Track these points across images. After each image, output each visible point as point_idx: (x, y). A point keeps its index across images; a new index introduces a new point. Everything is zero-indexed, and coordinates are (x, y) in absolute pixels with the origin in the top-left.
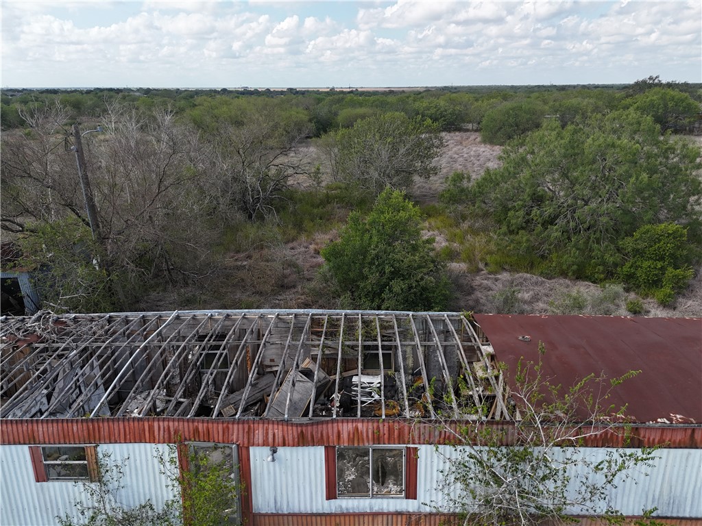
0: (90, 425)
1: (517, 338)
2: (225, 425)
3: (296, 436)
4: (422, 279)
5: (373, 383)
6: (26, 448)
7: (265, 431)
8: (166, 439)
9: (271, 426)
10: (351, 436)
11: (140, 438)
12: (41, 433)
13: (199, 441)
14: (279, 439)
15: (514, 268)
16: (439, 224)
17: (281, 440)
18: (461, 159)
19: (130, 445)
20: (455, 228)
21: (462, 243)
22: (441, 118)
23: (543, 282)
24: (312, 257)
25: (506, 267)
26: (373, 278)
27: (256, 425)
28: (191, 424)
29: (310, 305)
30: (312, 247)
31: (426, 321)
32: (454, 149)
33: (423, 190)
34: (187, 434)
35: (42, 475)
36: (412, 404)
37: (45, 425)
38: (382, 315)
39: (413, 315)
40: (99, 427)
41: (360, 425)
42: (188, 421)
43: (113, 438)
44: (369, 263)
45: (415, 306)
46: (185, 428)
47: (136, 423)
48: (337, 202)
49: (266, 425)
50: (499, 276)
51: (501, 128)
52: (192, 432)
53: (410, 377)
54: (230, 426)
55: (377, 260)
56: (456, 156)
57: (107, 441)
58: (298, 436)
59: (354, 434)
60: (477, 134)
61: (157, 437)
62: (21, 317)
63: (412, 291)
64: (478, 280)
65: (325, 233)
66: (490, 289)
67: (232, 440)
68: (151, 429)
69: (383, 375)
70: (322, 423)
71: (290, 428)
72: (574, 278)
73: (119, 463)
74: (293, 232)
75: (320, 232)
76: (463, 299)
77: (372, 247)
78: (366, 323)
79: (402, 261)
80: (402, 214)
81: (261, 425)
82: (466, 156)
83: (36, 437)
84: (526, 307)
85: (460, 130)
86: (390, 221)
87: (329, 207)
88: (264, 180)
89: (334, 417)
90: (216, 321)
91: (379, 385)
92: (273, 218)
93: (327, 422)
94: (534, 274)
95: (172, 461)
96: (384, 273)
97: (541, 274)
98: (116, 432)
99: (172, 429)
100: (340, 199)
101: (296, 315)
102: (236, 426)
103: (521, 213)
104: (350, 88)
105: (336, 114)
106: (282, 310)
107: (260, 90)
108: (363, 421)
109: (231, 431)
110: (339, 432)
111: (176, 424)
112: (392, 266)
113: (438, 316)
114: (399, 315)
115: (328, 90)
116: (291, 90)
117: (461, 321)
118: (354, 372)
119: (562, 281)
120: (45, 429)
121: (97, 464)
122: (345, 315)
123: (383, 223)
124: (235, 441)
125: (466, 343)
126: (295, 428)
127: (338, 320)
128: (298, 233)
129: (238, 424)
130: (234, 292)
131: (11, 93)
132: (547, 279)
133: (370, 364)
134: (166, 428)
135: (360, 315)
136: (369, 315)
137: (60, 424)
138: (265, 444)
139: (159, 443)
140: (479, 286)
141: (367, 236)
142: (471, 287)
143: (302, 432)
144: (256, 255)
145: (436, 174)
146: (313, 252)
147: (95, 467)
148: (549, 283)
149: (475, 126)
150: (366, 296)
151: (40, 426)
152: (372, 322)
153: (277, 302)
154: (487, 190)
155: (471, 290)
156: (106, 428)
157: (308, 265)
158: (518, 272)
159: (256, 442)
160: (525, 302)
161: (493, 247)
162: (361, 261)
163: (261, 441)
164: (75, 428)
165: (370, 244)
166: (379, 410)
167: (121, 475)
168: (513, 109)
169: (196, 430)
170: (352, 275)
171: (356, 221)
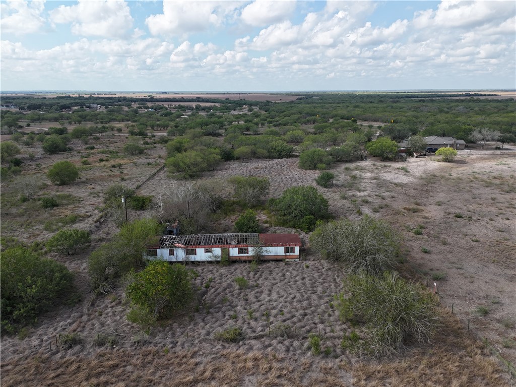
4: (255, 228)
6: (204, 249)
13: (224, 247)
19: (216, 248)
20: (269, 214)
21: (270, 219)
25: (278, 225)
29: (233, 233)
32: (285, 172)
35: (205, 252)
40: (212, 246)
63: (253, 231)
67: (227, 247)
73: (214, 250)
75: (232, 215)
80: (252, 215)
82: (288, 177)
85: (293, 156)
92: (218, 212)
95: (221, 250)
96: (248, 227)
99: (221, 246)
100: (237, 203)
105: (233, 148)
123: (248, 217)
128: (226, 216)
137: (208, 246)
139: (219, 248)
146: (231, 222)
151: (205, 246)
157: (230, 225)
159: (230, 247)
165: (245, 222)
170: (241, 228)
171: (242, 216)
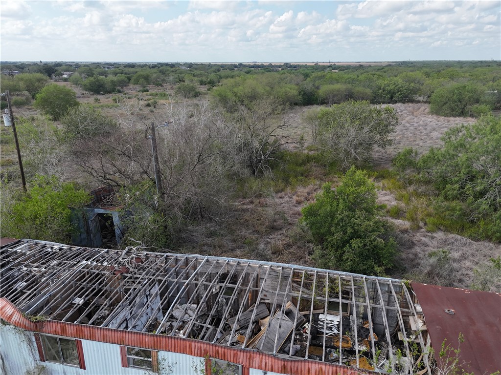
0: (155, 338)
1: (444, 311)
2: (235, 352)
3: (280, 367)
4: (375, 240)
5: (333, 321)
6: (118, 346)
7: (260, 360)
8: (199, 355)
9: (264, 357)
10: (317, 373)
11: (183, 351)
12: (127, 339)
13: (219, 359)
14: (269, 366)
15: (448, 229)
16: (391, 185)
17: (270, 367)
18: (412, 128)
19: (178, 354)
20: (403, 190)
21: (407, 204)
22: (398, 92)
23: (471, 244)
24: (294, 206)
25: (442, 228)
26: (338, 235)
27: (255, 355)
28: (214, 347)
29: (291, 245)
30: (295, 198)
31: (375, 284)
32: (407, 119)
33: (380, 154)
34: (211, 353)
35: (126, 364)
36: (361, 341)
37: (130, 335)
38: (343, 275)
39: (366, 278)
40: (160, 340)
41: (324, 367)
42: (213, 345)
43: (168, 348)
44: (336, 224)
45: (368, 259)
46: (211, 349)
47: (182, 341)
48: (314, 162)
49: (261, 356)
50: (435, 235)
51: (447, 103)
52: (214, 352)
53: (361, 320)
54: (239, 353)
55: (342, 222)
56: (408, 125)
57: (164, 349)
58: (282, 367)
59: (319, 372)
60: (427, 105)
61: (193, 352)
62: (116, 251)
63: (367, 247)
64: (418, 237)
65: (305, 187)
66: (427, 246)
67: (239, 362)
68: (190, 346)
69: (341, 315)
70: (298, 361)
71: (276, 361)
72: (498, 241)
73: (170, 365)
74: (282, 185)
75: (301, 186)
76: (405, 252)
77: (339, 212)
78: (332, 280)
79: (361, 225)
80: (362, 188)
81: (258, 356)
82: (416, 125)
83: (124, 341)
84: (456, 265)
85: (412, 101)
86: (353, 193)
87: (308, 166)
88: (265, 145)
89: (307, 358)
90: (232, 266)
91: (338, 323)
92: (269, 174)
93: (301, 361)
94: (464, 236)
95: (202, 371)
96: (347, 232)
97: (470, 237)
98: (170, 344)
99: (202, 349)
100: (316, 160)
101: (283, 268)
102: (242, 353)
103: (457, 186)
104: (329, 62)
105: (318, 88)
106: (274, 263)
107: (265, 64)
108: (326, 365)
109: (238, 356)
110: (309, 369)
111: (205, 346)
112: (352, 227)
113: (385, 280)
114: (356, 277)
115: (314, 64)
116: (286, 64)
117: (401, 287)
118: (322, 311)
119: (486, 244)
120: (130, 337)
121: (157, 362)
122: (317, 272)
123: (348, 194)
124: (241, 363)
125: (404, 310)
126: (280, 362)
127: (312, 275)
128: (286, 186)
129: (244, 352)
130: (241, 229)
131: (107, 66)
132: (475, 240)
133: (333, 307)
134: (199, 347)
135: (327, 273)
136: (334, 274)
137: (138, 335)
138: (260, 368)
139: (194, 356)
140: (419, 241)
141: (335, 204)
142: (412, 242)
143: (284, 365)
144: (257, 201)
145: (391, 145)
146: (295, 202)
147: (156, 363)
148: (476, 245)
149: (425, 98)
150: (332, 246)
151: (127, 334)
152: (335, 279)
153: (269, 240)
154: (430, 164)
155: (412, 245)
156: (164, 342)
157: (291, 212)
158: (451, 233)
159: (254, 366)
160: (454, 260)
161: (431, 209)
162: (330, 222)
163: (257, 366)
164: (147, 339)
165: (337, 211)
166: (337, 342)
167: (171, 372)
168: (458, 89)
169: (217, 352)
170: (322, 231)
171: (328, 190)
